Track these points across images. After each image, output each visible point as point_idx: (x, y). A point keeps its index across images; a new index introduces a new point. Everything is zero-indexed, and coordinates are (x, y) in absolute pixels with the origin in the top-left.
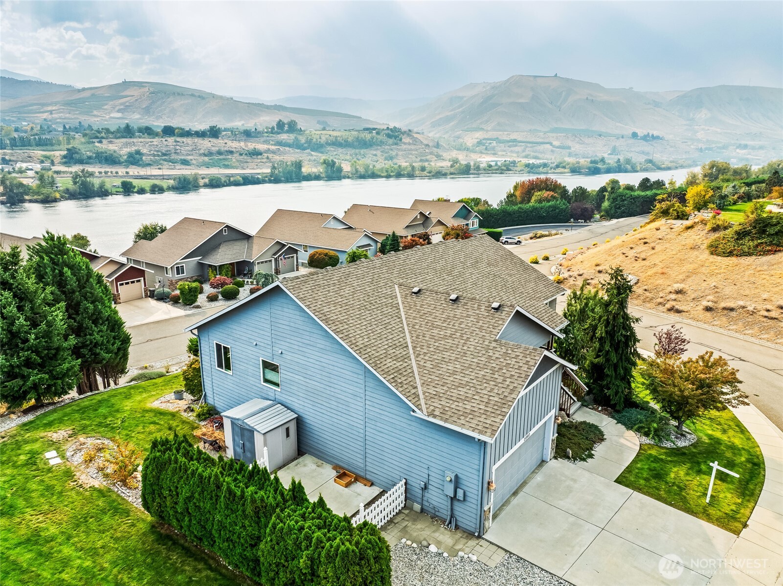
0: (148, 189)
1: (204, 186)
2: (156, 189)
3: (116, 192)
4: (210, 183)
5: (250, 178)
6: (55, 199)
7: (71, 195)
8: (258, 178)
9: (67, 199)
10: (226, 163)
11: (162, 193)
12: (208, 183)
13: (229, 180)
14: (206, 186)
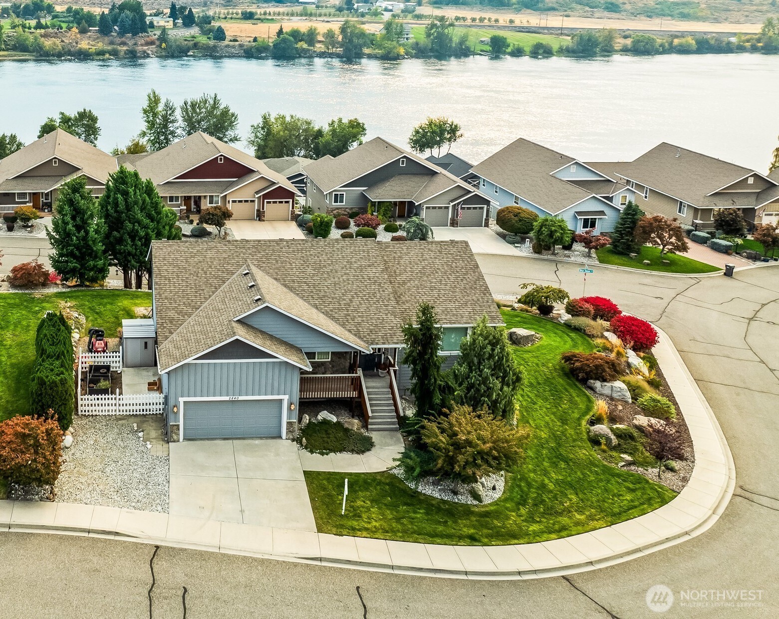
0: (527, 49)
1: (621, 50)
2: (541, 51)
3: (482, 51)
4: (634, 46)
5: (712, 42)
6: (398, 55)
7: (420, 52)
8: (729, 43)
9: (412, 57)
10: (686, 11)
11: (547, 57)
12: (629, 47)
13: (671, 43)
14: (625, 51)
